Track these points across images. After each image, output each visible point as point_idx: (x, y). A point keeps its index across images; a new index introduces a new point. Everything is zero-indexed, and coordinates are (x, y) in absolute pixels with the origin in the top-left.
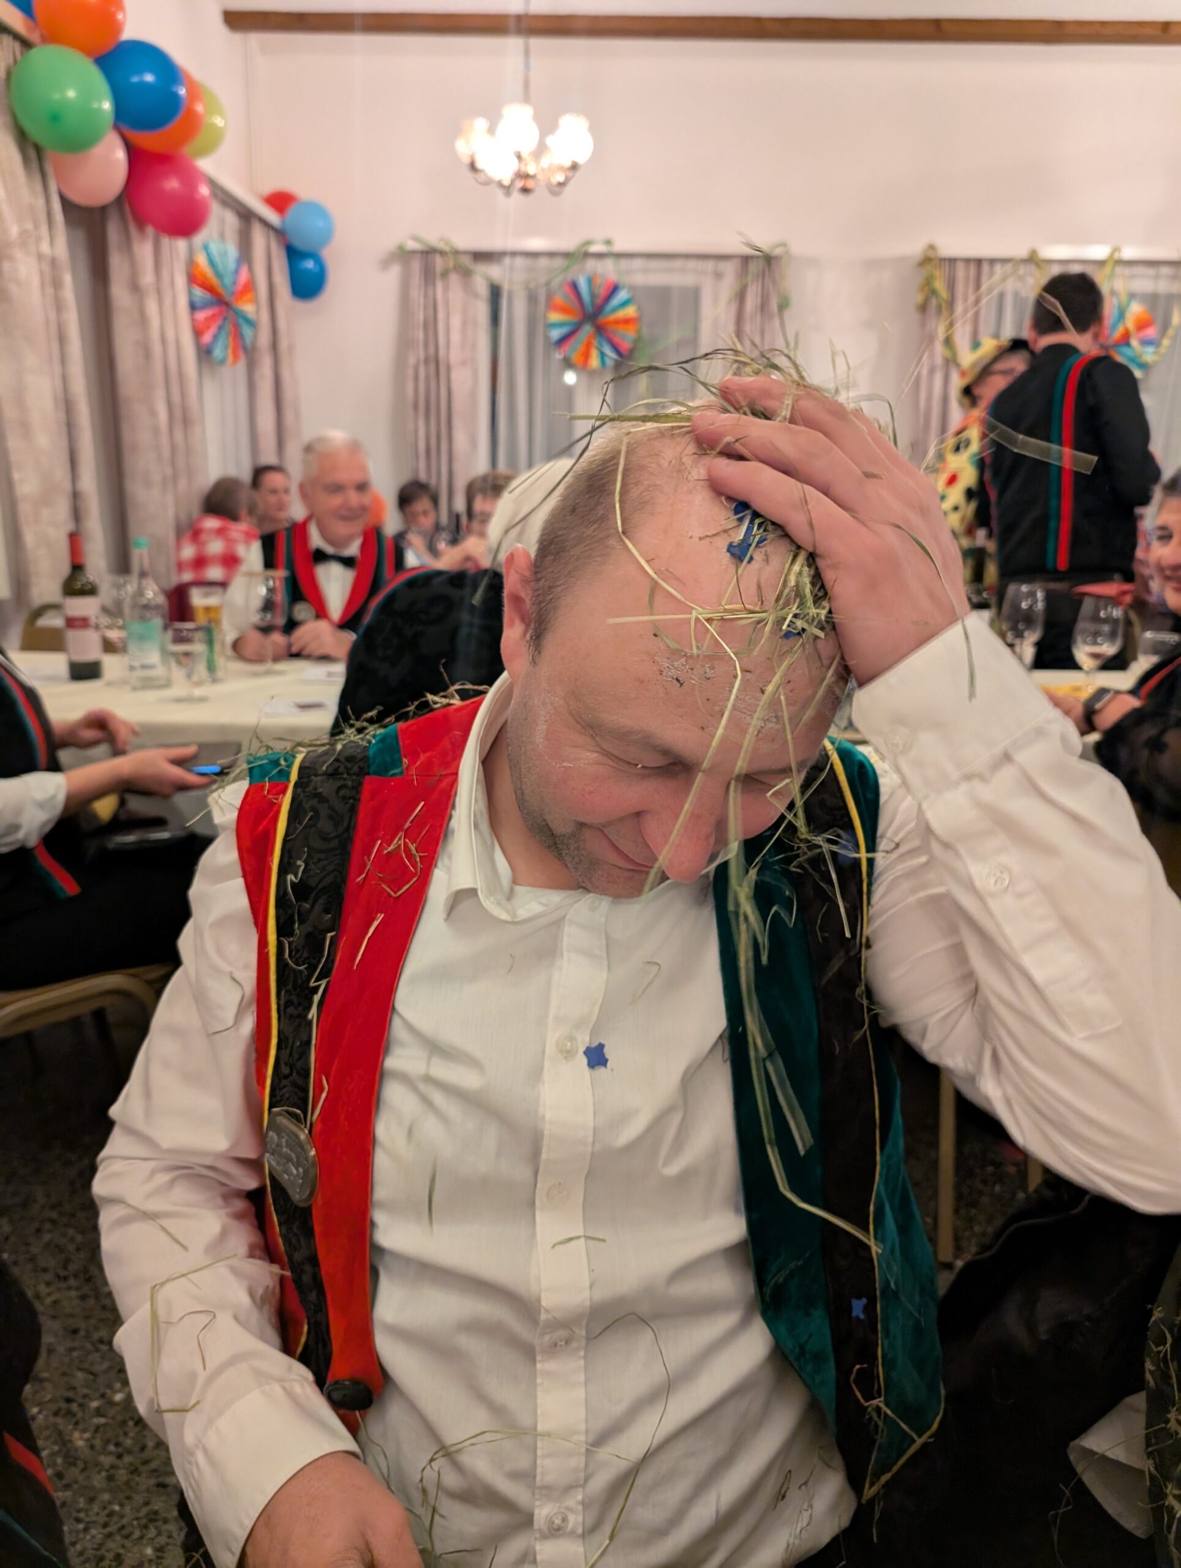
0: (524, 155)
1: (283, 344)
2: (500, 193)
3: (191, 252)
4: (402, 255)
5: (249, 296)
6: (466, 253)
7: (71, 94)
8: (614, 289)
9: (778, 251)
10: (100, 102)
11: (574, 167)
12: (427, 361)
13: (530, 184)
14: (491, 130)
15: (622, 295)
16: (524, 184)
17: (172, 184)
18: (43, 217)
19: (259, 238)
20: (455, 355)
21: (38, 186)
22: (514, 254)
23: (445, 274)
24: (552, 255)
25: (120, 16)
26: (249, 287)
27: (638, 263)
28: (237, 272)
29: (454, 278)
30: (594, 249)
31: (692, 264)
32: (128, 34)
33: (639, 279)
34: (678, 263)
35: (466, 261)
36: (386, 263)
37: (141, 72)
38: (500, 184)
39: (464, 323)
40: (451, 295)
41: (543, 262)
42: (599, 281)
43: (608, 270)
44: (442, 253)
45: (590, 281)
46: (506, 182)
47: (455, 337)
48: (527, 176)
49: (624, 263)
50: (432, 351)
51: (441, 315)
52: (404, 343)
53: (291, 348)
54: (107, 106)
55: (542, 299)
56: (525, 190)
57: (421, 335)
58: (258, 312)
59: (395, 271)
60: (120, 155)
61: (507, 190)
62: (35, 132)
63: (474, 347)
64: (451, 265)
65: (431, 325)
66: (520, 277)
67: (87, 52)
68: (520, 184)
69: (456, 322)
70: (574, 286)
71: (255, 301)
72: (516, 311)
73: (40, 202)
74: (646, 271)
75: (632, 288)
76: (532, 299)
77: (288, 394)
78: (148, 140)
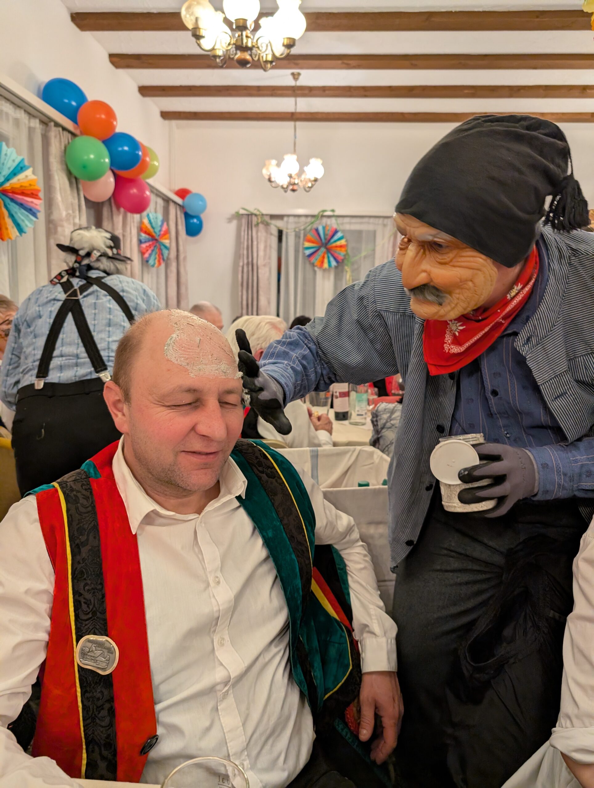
0: (293, 175)
1: (181, 257)
2: (282, 190)
3: (141, 218)
4: (238, 216)
5: (167, 236)
6: (267, 215)
7: (92, 156)
8: (336, 232)
10: (104, 159)
11: (316, 180)
12: (248, 264)
13: (295, 187)
14: (278, 165)
15: (339, 235)
16: (292, 188)
17: (134, 191)
18: (77, 207)
19: (172, 209)
20: (261, 262)
21: (76, 195)
22: (288, 216)
23: (257, 224)
24: (307, 216)
25: (115, 123)
26: (167, 232)
27: (347, 220)
28: (162, 226)
29: (261, 226)
30: (326, 214)
31: (372, 220)
32: (118, 130)
33: (347, 227)
34: (366, 220)
35: (267, 219)
36: (230, 220)
37: (122, 146)
38: (282, 187)
39: (266, 247)
40: (259, 234)
41: (303, 219)
42: (328, 228)
43: (333, 223)
44: (256, 215)
45: (324, 228)
46: (285, 186)
47: (261, 253)
48: (294, 184)
49: (340, 220)
50: (250, 259)
51: (255, 243)
52: (237, 256)
53: (185, 258)
54: (107, 160)
55: (302, 236)
56: (293, 190)
57: (245, 252)
58: (170, 243)
59: (235, 223)
60: (112, 180)
61: (285, 189)
62: (75, 172)
63: (270, 258)
64: (260, 221)
65: (250, 248)
66: (291, 226)
67: (99, 139)
68: (291, 187)
69: (262, 246)
70: (317, 230)
71: (170, 239)
72: (290, 241)
73: (76, 201)
74: (350, 223)
75: (343, 231)
76: (297, 236)
77: (183, 280)
78: (123, 173)
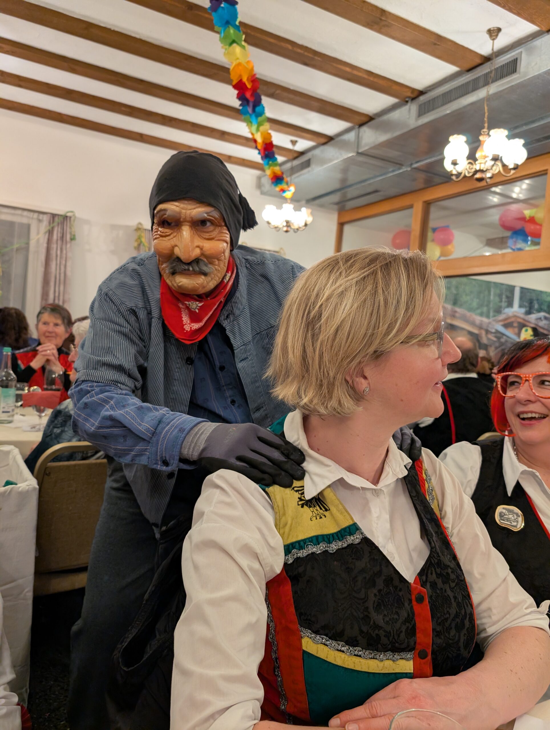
9: (69, 214)
31: (25, 213)
34: (19, 212)
